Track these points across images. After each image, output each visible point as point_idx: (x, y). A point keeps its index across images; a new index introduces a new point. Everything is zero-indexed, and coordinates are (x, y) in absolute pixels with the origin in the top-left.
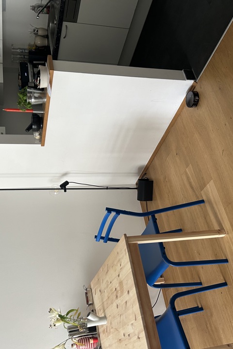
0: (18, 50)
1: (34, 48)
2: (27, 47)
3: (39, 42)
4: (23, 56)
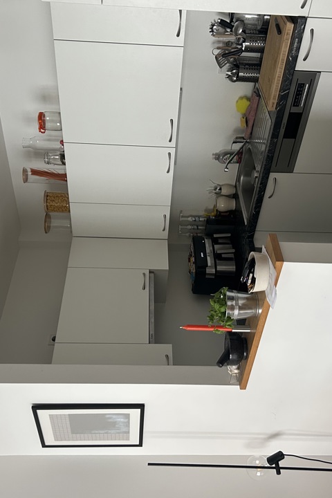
0: (190, 219)
1: (213, 214)
2: (202, 213)
3: (223, 205)
4: (196, 227)
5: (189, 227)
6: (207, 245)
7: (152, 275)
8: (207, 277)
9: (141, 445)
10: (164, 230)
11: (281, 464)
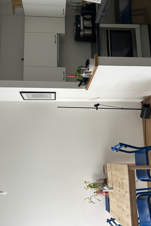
0: (75, 4)
1: (85, 3)
4: (77, 8)
5: (75, 8)
6: (81, 21)
7: (58, 35)
8: (80, 36)
9: (55, 99)
10: (63, 14)
11: (98, 107)
